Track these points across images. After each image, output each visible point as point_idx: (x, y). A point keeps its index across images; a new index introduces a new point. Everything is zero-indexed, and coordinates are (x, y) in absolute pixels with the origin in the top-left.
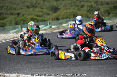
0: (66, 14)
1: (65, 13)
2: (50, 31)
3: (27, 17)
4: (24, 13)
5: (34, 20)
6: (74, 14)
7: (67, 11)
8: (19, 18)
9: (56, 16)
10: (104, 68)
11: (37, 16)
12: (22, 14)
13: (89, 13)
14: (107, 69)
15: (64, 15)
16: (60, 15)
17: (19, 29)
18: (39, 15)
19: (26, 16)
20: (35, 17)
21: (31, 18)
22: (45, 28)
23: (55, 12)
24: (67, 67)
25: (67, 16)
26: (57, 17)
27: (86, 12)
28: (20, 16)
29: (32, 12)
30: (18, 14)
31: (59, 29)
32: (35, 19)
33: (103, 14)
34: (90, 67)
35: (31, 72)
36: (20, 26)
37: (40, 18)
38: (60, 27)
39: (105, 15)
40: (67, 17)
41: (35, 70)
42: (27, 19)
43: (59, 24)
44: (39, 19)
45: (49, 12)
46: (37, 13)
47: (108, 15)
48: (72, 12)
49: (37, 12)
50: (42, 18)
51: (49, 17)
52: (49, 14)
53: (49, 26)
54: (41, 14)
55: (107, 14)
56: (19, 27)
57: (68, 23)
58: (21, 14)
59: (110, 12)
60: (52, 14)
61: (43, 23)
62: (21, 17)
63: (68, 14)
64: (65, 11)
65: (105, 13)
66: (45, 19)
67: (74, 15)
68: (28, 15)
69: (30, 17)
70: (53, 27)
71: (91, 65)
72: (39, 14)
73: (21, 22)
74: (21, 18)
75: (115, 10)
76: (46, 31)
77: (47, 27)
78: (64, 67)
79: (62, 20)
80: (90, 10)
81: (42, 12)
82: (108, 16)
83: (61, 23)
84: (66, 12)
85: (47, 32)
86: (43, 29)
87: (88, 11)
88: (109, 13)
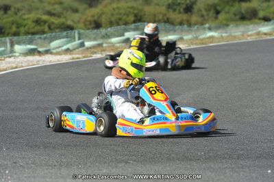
0: (117, 11)
1: (114, 9)
2: (80, 56)
3: (26, 17)
4: (18, 5)
5: (42, 23)
6: (136, 12)
7: (120, 5)
8: (7, 18)
9: (93, 16)
10: (227, 170)
11: (50, 14)
12: (15, 8)
13: (170, 10)
14: (235, 174)
15: (112, 15)
16: (103, 13)
17: (6, 47)
18: (53, 12)
19: (24, 14)
20: (45, 17)
21: (35, 19)
22: (69, 46)
23: (91, 6)
24: (127, 162)
25: (119, 16)
26: (96, 18)
27: (163, 9)
28: (9, 12)
29: (38, 4)
30: (6, 9)
31: (102, 51)
32: (45, 22)
33: (204, 13)
34: (189, 166)
35: (34, 177)
36: (8, 39)
37: (56, 21)
38: (104, 45)
39: (208, 15)
40: (120, 19)
41: (46, 171)
42: (25, 22)
43: (103, 37)
44: (53, 23)
45: (76, 5)
46: (49, 8)
47: (215, 15)
48: (133, 8)
49: (49, 3)
50: (61, 20)
51: (76, 16)
52: (76, 11)
53: (77, 42)
54: (58, 8)
55: (212, 13)
56: (6, 43)
57: (123, 35)
58: (13, 9)
59: (219, 8)
60: (85, 9)
61: (65, 33)
62: (12, 16)
63: (122, 11)
64: (115, 5)
65: (208, 10)
66: (69, 23)
67: (136, 16)
68: (30, 11)
69: (33, 16)
70: (87, 44)
71: (191, 160)
72: (55, 9)
73: (10, 28)
74: (11, 19)
75: (232, 6)
76: (71, 56)
77: (74, 43)
78: (120, 165)
79: (109, 29)
80: (173, 4)
81: (61, 3)
82: (216, 18)
83: (106, 34)
84: (118, 8)
85: (73, 58)
86: (65, 47)
87: (169, 6)
88: (218, 12)
